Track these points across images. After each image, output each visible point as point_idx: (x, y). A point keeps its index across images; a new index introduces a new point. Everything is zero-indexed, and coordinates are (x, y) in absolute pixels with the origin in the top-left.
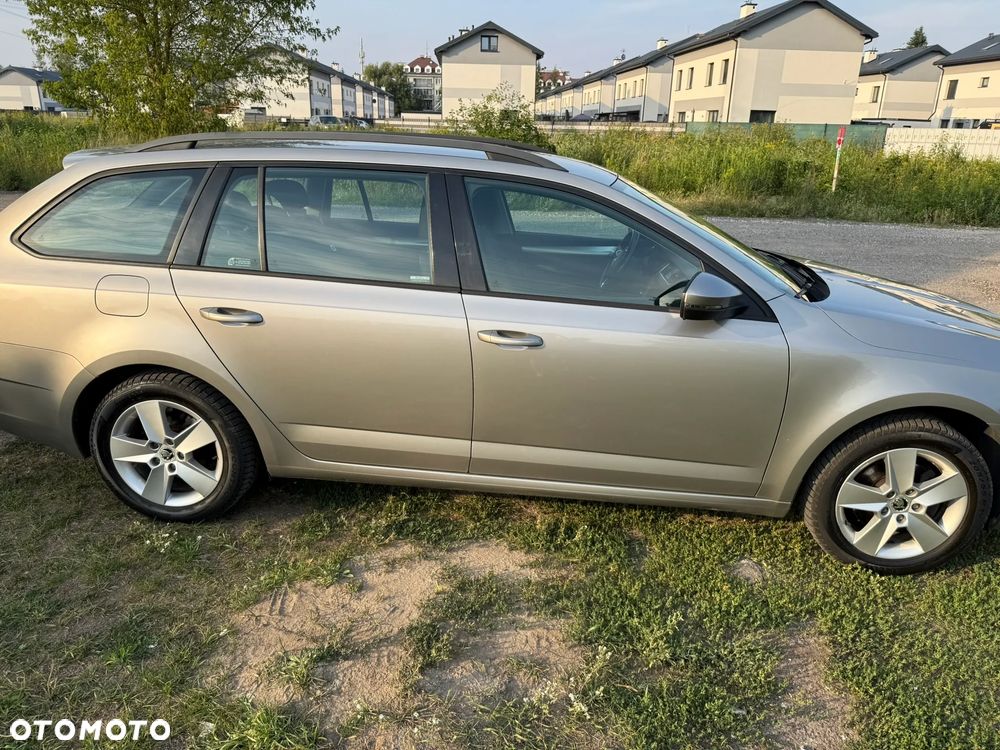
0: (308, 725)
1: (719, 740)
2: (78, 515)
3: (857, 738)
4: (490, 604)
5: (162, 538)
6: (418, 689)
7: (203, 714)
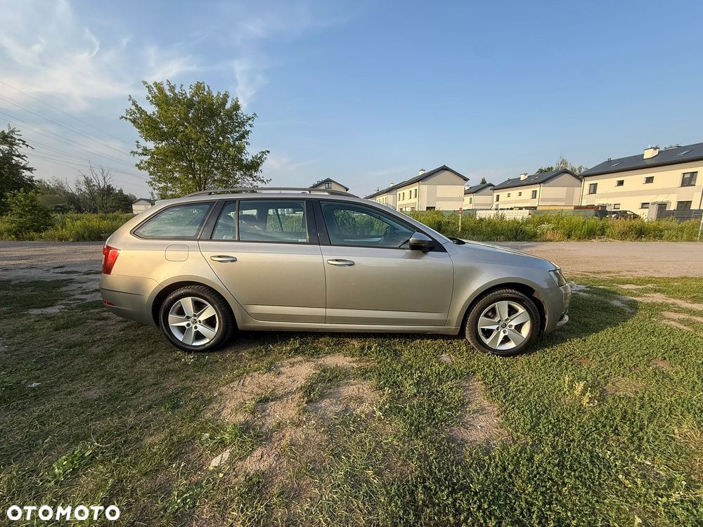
0: (254, 429)
1: (442, 425)
2: (152, 352)
3: (501, 421)
4: (337, 377)
5: (190, 359)
6: (305, 410)
7: (204, 430)
